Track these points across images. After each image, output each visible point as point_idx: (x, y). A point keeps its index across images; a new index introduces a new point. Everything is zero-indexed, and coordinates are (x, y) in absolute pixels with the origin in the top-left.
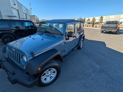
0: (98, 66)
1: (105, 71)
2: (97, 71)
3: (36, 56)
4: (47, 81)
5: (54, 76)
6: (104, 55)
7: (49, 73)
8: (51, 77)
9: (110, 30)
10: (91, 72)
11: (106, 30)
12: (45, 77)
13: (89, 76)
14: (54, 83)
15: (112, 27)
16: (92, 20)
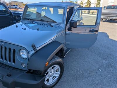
0: (104, 61)
1: (113, 66)
2: (104, 66)
3: (38, 49)
4: (50, 83)
5: (57, 76)
6: (109, 48)
7: (52, 72)
8: (54, 77)
9: (111, 18)
10: (98, 68)
11: (106, 18)
12: (48, 78)
13: (96, 72)
14: (57, 85)
15: (113, 14)
16: (86, 5)
